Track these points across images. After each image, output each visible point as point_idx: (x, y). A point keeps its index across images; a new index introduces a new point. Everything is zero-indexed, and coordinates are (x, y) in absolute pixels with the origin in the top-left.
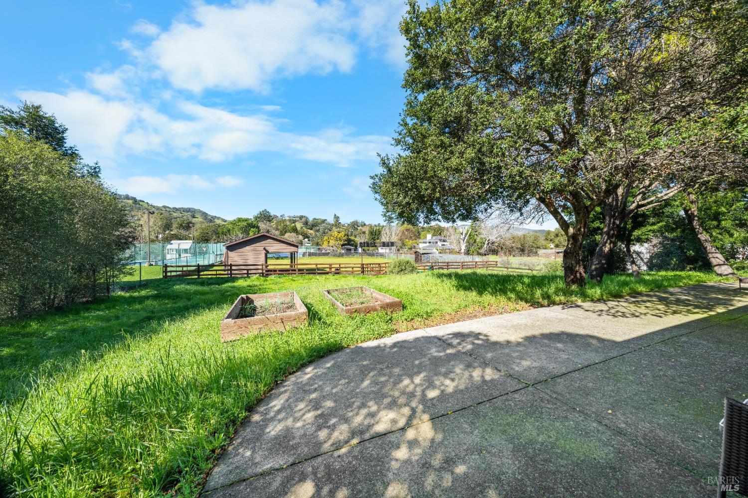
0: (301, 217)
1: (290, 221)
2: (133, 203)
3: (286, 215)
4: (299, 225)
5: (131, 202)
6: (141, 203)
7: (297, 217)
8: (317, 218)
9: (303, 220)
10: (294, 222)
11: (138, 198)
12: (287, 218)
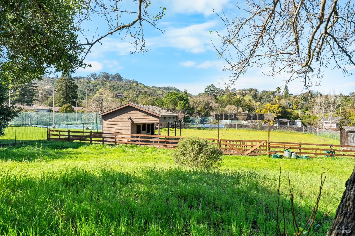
0: (251, 90)
1: (240, 94)
2: (136, 85)
3: (237, 89)
4: (247, 98)
5: (135, 84)
6: (140, 85)
7: (247, 90)
8: (266, 90)
9: (253, 92)
10: (244, 95)
11: (139, 82)
12: (238, 92)
